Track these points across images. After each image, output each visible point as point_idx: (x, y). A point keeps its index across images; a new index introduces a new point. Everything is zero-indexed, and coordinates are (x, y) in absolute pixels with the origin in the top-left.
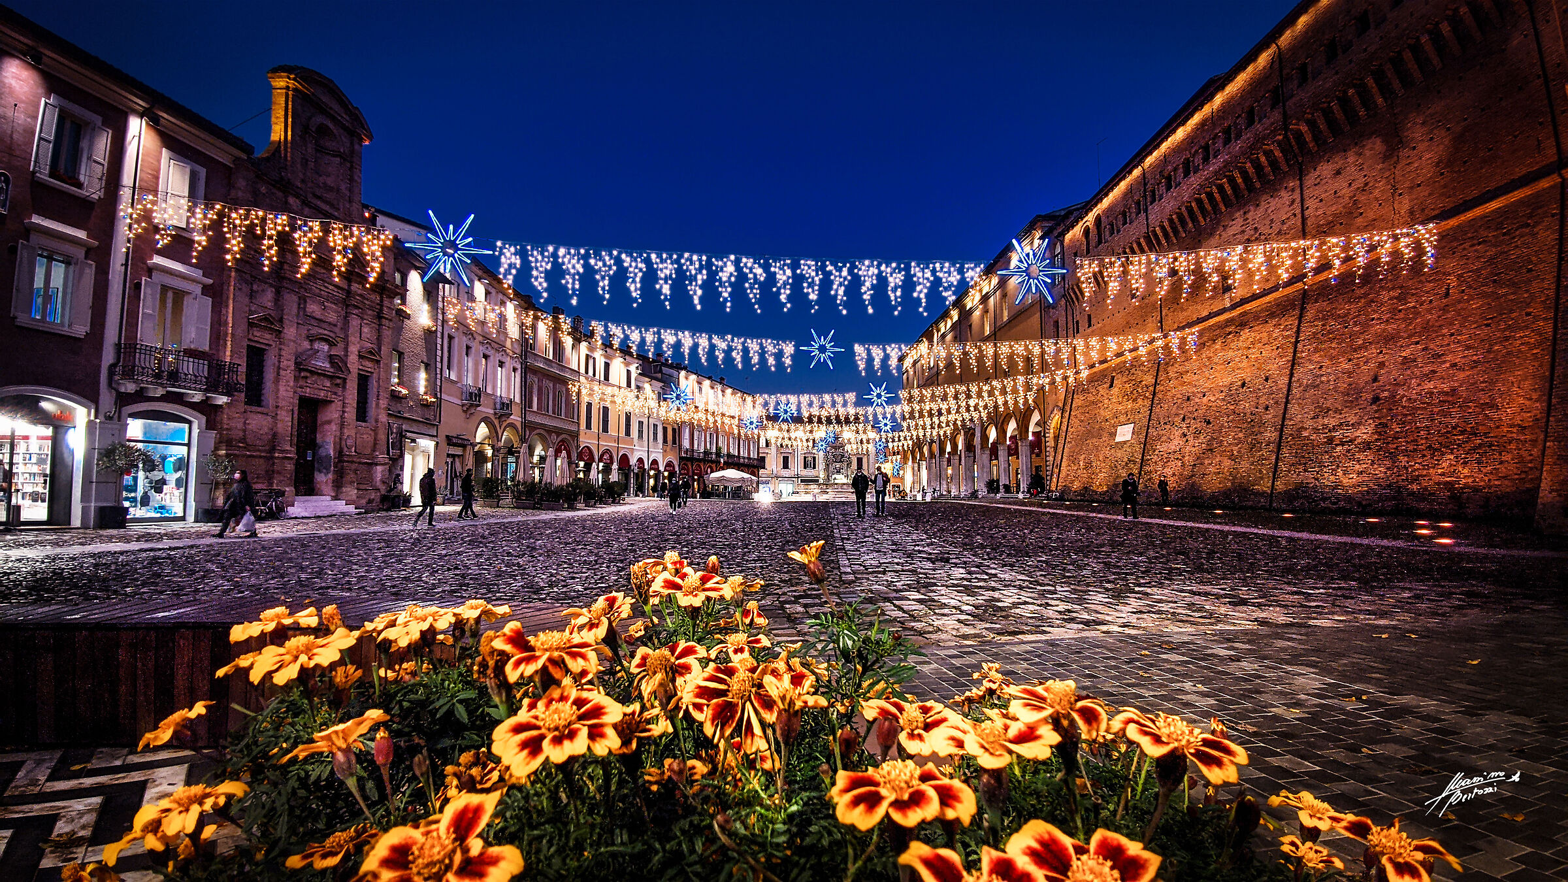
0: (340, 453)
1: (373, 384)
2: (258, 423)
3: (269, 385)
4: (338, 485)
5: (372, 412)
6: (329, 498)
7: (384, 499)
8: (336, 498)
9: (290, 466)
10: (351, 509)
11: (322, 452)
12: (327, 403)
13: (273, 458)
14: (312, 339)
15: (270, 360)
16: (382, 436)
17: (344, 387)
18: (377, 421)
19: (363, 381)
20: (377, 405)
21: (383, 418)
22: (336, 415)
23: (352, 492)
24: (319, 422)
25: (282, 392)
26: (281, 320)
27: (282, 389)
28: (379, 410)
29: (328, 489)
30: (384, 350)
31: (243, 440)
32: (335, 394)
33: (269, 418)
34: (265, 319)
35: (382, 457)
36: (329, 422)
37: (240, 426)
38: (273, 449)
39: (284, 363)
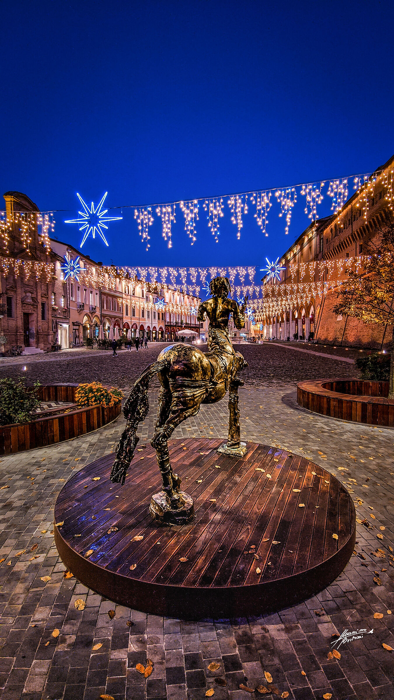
0: (37, 332)
1: (46, 306)
2: (12, 323)
3: (14, 310)
4: (38, 343)
5: (46, 316)
6: (35, 348)
7: (53, 347)
8: (37, 348)
9: (22, 337)
10: (42, 351)
11: (31, 331)
12: (32, 314)
13: (17, 335)
14: (26, 292)
15: (13, 301)
16: (50, 324)
17: (37, 308)
18: (48, 319)
19: (43, 305)
20: (48, 313)
21: (50, 318)
22: (35, 318)
23: (42, 345)
24: (30, 320)
25: (18, 312)
26: (16, 287)
27: (18, 311)
28: (49, 315)
29: (34, 344)
30: (49, 292)
31: (8, 330)
32: (34, 311)
33: (15, 321)
34: (11, 287)
35: (51, 332)
36: (33, 321)
37: (7, 325)
38: (17, 332)
39: (18, 302)
